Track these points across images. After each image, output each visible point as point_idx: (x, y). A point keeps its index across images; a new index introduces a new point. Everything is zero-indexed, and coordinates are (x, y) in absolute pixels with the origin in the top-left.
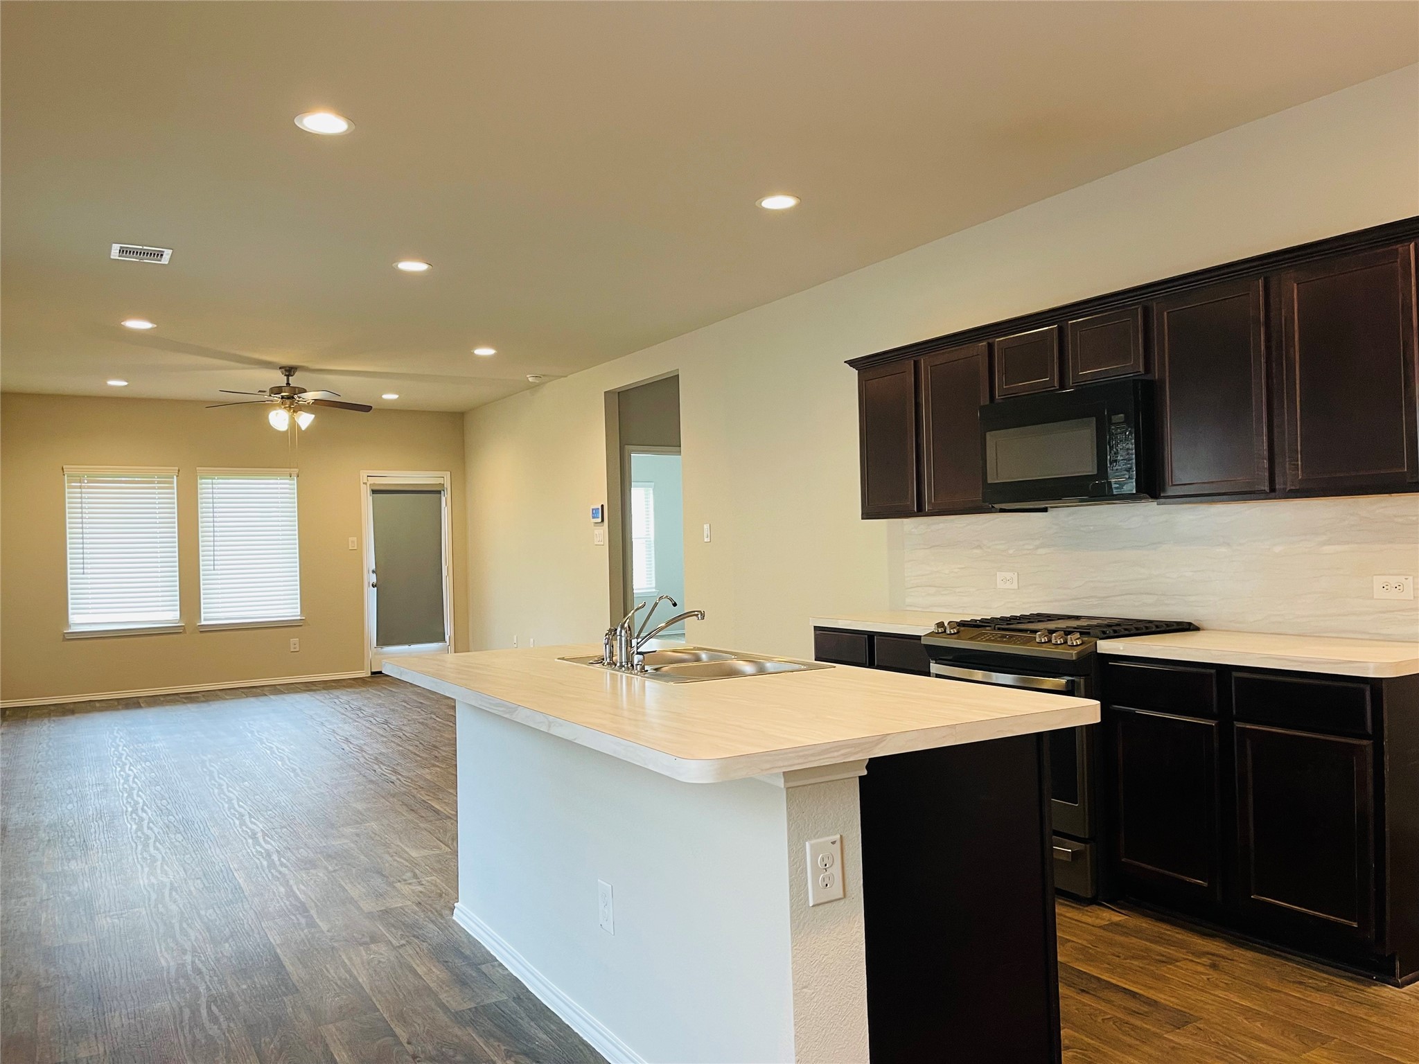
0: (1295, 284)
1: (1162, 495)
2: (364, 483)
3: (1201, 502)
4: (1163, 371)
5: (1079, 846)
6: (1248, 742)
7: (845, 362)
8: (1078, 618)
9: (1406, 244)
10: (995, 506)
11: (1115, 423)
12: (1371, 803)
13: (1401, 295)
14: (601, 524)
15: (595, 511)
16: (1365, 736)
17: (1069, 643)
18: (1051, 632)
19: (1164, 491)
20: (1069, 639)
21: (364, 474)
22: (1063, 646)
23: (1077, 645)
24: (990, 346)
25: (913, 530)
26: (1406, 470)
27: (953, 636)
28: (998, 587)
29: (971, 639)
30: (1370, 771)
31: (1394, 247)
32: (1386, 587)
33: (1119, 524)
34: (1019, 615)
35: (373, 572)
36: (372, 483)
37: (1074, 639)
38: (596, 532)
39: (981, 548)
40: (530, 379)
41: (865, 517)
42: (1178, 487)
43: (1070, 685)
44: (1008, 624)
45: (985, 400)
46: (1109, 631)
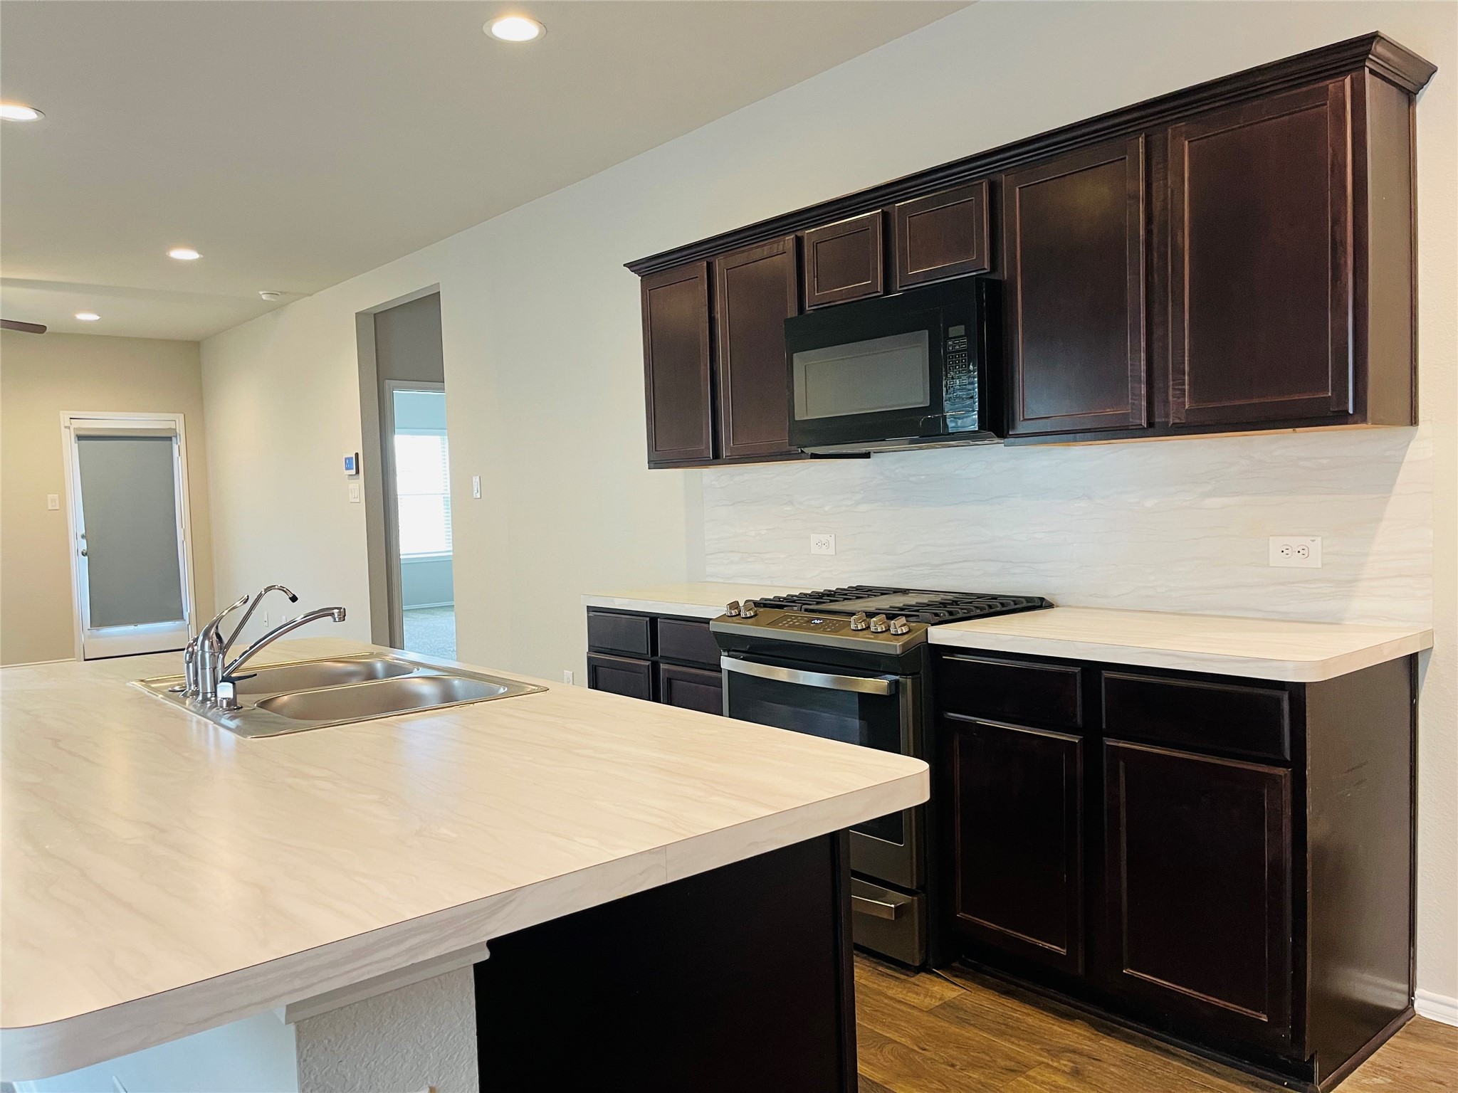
0: (1187, 142)
1: (1010, 433)
2: (65, 427)
3: (1054, 442)
4: (1014, 270)
5: (903, 899)
6: (1122, 763)
7: (624, 265)
8: (905, 592)
9: (1340, 79)
10: (806, 450)
11: (952, 338)
12: (1288, 855)
13: (1330, 149)
14: (356, 477)
15: (348, 460)
16: (1282, 763)
17: (893, 631)
18: (870, 615)
19: (1013, 428)
20: (892, 626)
21: (65, 416)
22: (885, 634)
23: (903, 634)
24: (799, 242)
25: (713, 483)
26: (1330, 394)
27: (750, 620)
28: (812, 552)
29: (770, 624)
30: (1288, 811)
31: (1321, 84)
32: (1285, 552)
33: (957, 472)
34: (834, 589)
35: (83, 537)
36: (76, 427)
37: (899, 625)
38: (351, 486)
39: (792, 504)
40: (264, 297)
41: (652, 465)
42: (1029, 422)
43: (893, 687)
44: (818, 603)
45: (792, 312)
46: (944, 614)
